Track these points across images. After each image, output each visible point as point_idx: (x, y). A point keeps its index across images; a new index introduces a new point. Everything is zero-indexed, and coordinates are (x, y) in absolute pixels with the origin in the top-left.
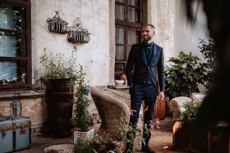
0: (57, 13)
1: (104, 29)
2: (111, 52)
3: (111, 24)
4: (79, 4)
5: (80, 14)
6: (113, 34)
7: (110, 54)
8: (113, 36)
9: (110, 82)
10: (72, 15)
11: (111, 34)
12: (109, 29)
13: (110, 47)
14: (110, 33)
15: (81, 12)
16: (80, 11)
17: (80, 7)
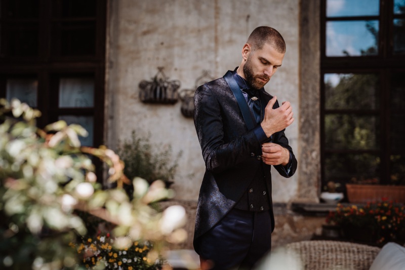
0: (161, 69)
1: (282, 84)
2: (304, 130)
3: (306, 70)
4: (213, 45)
5: (216, 63)
6: (310, 90)
7: (302, 135)
8: (310, 96)
9: (300, 196)
10: (195, 68)
11: (306, 91)
12: (297, 82)
13: (302, 120)
14: (301, 90)
15: (218, 59)
16: (216, 56)
17: (216, 51)
